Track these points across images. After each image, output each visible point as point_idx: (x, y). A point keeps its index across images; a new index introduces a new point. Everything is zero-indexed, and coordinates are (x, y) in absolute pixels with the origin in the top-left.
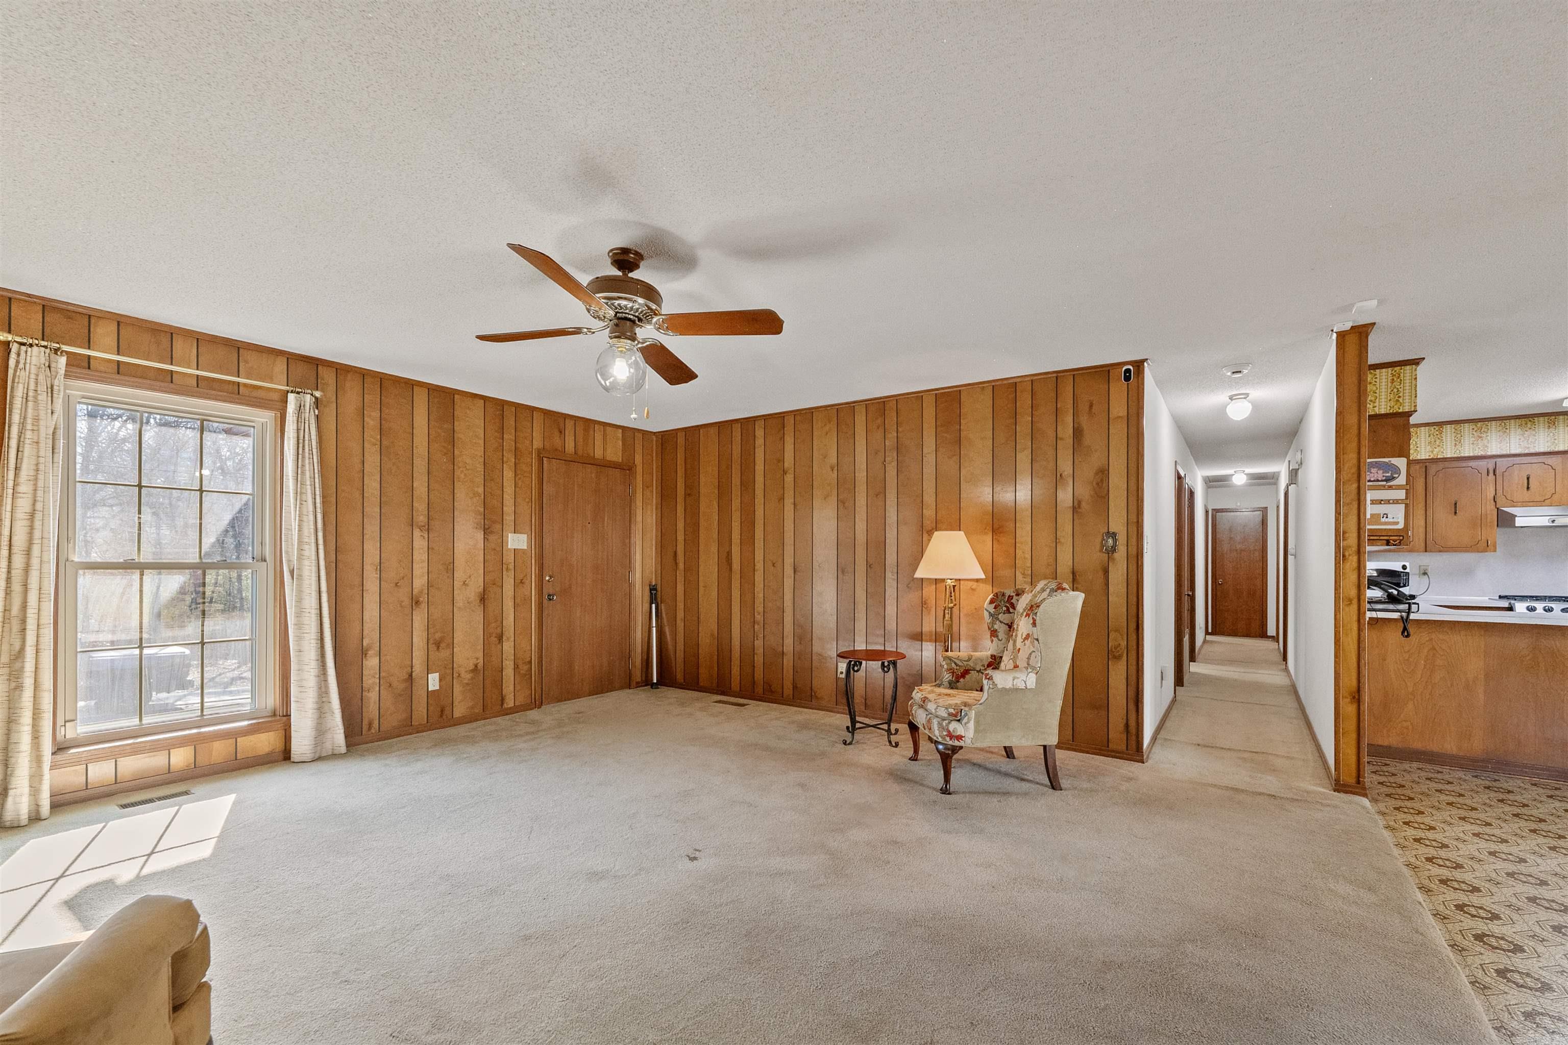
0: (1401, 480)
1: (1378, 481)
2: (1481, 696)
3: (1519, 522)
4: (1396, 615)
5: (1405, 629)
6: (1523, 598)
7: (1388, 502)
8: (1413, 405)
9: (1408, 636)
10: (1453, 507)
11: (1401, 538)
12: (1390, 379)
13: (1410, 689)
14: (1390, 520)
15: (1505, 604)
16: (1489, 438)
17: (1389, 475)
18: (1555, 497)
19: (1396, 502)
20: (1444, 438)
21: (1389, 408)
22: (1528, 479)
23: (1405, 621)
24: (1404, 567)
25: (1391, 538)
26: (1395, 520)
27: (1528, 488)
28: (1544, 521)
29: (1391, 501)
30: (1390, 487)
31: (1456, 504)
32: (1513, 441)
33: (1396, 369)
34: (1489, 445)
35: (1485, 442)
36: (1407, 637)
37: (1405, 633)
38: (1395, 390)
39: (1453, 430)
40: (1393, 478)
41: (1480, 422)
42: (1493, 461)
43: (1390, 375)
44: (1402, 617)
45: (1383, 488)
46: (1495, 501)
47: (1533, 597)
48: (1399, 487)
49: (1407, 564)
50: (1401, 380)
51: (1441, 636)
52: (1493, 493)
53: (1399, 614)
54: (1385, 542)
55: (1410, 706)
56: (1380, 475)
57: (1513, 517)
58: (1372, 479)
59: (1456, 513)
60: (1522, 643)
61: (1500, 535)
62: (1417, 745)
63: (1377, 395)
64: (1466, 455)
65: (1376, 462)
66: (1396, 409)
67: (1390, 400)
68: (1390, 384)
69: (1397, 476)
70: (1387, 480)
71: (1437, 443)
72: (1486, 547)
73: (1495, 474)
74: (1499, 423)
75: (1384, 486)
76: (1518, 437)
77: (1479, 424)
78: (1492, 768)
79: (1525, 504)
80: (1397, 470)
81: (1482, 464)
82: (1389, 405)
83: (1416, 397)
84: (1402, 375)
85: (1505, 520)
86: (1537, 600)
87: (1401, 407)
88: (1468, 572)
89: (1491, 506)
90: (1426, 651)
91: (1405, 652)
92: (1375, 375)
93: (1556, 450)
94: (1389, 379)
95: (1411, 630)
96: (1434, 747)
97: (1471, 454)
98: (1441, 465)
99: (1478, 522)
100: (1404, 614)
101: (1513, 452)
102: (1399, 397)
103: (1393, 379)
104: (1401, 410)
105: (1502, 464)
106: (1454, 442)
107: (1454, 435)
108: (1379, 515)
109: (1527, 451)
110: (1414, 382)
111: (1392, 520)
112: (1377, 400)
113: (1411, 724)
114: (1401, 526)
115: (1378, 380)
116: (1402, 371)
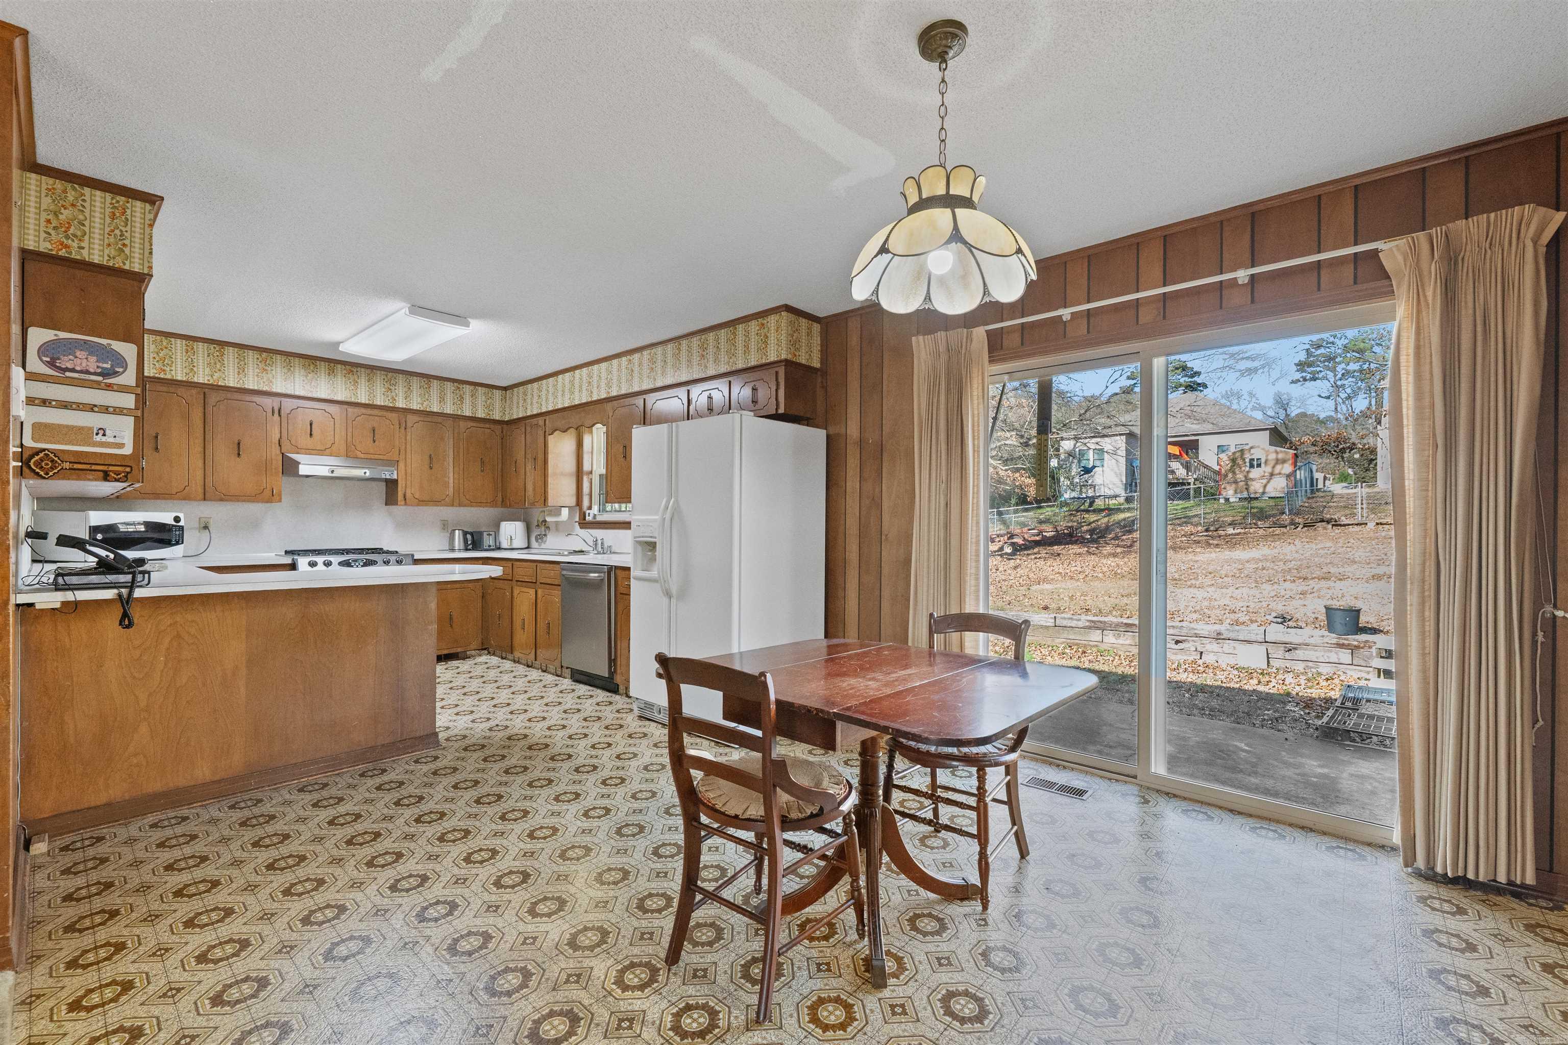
0: (129, 378)
1: (87, 372)
2: (243, 690)
3: (303, 470)
4: (110, 594)
5: (125, 615)
6: (306, 552)
7: (105, 410)
8: (146, 265)
9: (130, 626)
10: (236, 447)
11: (128, 469)
12: (108, 211)
13: (143, 704)
14: (109, 439)
15: (288, 560)
16: (274, 372)
17: (108, 366)
18: (334, 448)
19: (119, 411)
20: (226, 362)
21: (106, 258)
22: (311, 425)
23: (125, 602)
24: (177, 519)
25: (111, 468)
26: (118, 440)
27: (311, 435)
28: (324, 471)
29: (111, 410)
30: (109, 387)
31: (239, 444)
32: (297, 379)
33: (118, 198)
34: (274, 380)
35: (270, 376)
36: (128, 627)
37: (126, 621)
38: (117, 232)
39: (236, 355)
40: (115, 374)
41: (267, 353)
42: (277, 399)
43: (108, 205)
44: (120, 595)
45: (96, 385)
46: (280, 446)
47: (315, 551)
48: (123, 389)
49: (181, 515)
50: (127, 220)
51: (189, 617)
52: (278, 436)
53: (115, 591)
54: (101, 474)
55: (144, 729)
56: (92, 364)
57: (297, 463)
58: (78, 368)
59: (239, 454)
60: (289, 612)
61: (285, 484)
62: (157, 786)
63: (87, 229)
64: (251, 387)
65: (85, 342)
66: (118, 263)
67: (109, 245)
68: (108, 220)
69: (121, 370)
70: (105, 374)
71: (218, 366)
72: (271, 497)
73: (280, 415)
74: (284, 358)
75: (98, 383)
76: (302, 378)
77: (264, 355)
78: (255, 782)
79: (309, 451)
80: (120, 361)
81: (268, 402)
82: (107, 252)
83: (151, 253)
84: (128, 212)
85: (289, 467)
86: (319, 554)
87: (127, 263)
88: (255, 525)
89: (275, 450)
90: (167, 641)
91: (134, 648)
92: (83, 195)
93: (335, 398)
94: (107, 213)
95: (136, 613)
96: (181, 780)
97: (256, 388)
98: (222, 395)
99: (264, 467)
100: (124, 591)
101: (297, 393)
102: (124, 245)
103: (114, 214)
104: (127, 267)
105: (288, 404)
106: (236, 370)
107: (236, 360)
108: (91, 429)
109: (310, 395)
110: (147, 230)
111: (112, 440)
112: (86, 237)
113: (145, 757)
114: (128, 450)
115: (87, 205)
116: (129, 205)
